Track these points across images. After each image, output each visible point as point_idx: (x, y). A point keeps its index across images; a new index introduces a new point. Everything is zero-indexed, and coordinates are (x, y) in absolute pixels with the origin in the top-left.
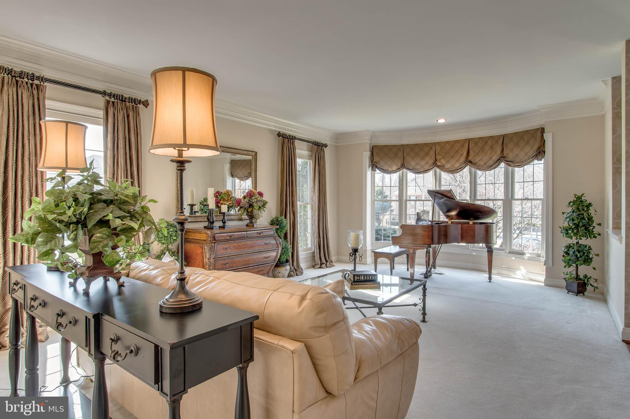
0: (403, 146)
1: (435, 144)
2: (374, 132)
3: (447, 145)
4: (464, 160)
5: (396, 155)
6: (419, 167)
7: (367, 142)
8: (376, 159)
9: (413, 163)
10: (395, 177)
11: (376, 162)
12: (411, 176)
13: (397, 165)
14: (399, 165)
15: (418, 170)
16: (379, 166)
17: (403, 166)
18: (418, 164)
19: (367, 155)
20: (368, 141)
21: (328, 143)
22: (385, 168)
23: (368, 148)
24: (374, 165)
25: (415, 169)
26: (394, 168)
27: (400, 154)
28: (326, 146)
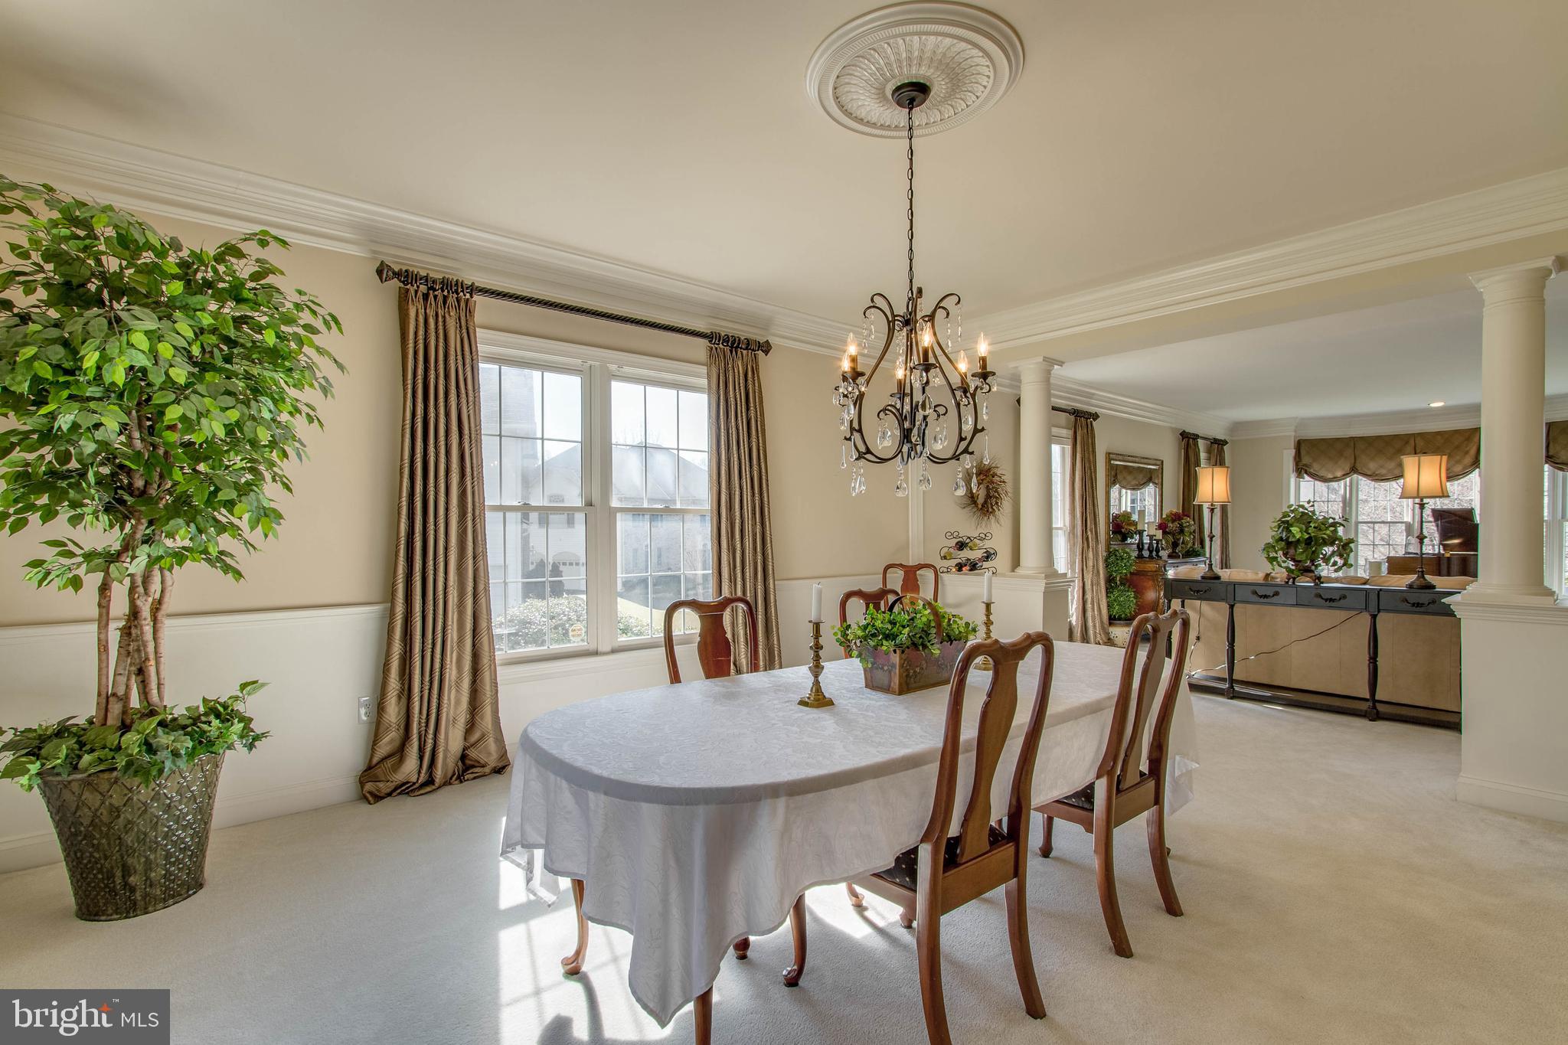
0: (1354, 440)
1: (1414, 435)
2: (1303, 419)
3: (1439, 437)
4: (1472, 461)
5: (1341, 454)
6: (1383, 471)
7: (1290, 436)
8: (1306, 460)
9: (1372, 466)
10: (1340, 486)
11: (1305, 465)
12: (1365, 485)
13: (1343, 469)
14: (1347, 469)
15: (1382, 476)
16: (1312, 471)
17: (1354, 470)
18: (1382, 467)
19: (1289, 454)
20: (1293, 434)
21: (1227, 439)
22: (1322, 473)
23: (1292, 444)
24: (1301, 469)
25: (1377, 475)
26: (1339, 474)
27: (1349, 452)
28: (1227, 443)
